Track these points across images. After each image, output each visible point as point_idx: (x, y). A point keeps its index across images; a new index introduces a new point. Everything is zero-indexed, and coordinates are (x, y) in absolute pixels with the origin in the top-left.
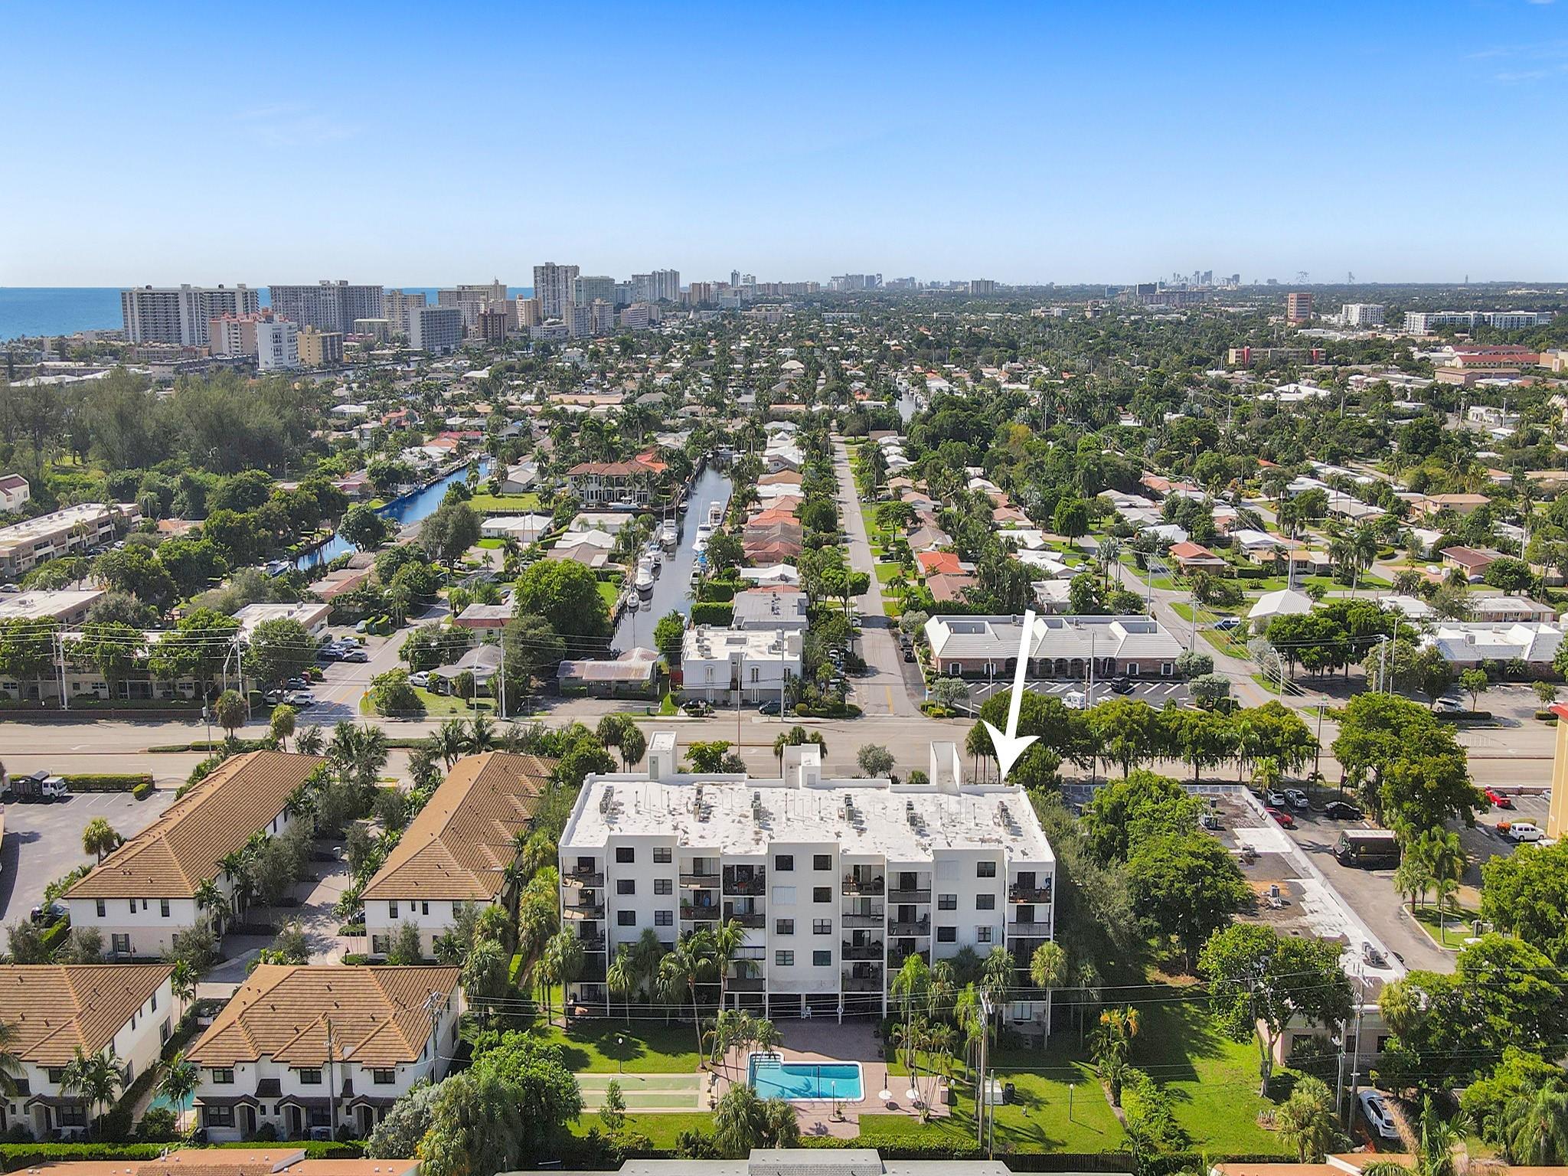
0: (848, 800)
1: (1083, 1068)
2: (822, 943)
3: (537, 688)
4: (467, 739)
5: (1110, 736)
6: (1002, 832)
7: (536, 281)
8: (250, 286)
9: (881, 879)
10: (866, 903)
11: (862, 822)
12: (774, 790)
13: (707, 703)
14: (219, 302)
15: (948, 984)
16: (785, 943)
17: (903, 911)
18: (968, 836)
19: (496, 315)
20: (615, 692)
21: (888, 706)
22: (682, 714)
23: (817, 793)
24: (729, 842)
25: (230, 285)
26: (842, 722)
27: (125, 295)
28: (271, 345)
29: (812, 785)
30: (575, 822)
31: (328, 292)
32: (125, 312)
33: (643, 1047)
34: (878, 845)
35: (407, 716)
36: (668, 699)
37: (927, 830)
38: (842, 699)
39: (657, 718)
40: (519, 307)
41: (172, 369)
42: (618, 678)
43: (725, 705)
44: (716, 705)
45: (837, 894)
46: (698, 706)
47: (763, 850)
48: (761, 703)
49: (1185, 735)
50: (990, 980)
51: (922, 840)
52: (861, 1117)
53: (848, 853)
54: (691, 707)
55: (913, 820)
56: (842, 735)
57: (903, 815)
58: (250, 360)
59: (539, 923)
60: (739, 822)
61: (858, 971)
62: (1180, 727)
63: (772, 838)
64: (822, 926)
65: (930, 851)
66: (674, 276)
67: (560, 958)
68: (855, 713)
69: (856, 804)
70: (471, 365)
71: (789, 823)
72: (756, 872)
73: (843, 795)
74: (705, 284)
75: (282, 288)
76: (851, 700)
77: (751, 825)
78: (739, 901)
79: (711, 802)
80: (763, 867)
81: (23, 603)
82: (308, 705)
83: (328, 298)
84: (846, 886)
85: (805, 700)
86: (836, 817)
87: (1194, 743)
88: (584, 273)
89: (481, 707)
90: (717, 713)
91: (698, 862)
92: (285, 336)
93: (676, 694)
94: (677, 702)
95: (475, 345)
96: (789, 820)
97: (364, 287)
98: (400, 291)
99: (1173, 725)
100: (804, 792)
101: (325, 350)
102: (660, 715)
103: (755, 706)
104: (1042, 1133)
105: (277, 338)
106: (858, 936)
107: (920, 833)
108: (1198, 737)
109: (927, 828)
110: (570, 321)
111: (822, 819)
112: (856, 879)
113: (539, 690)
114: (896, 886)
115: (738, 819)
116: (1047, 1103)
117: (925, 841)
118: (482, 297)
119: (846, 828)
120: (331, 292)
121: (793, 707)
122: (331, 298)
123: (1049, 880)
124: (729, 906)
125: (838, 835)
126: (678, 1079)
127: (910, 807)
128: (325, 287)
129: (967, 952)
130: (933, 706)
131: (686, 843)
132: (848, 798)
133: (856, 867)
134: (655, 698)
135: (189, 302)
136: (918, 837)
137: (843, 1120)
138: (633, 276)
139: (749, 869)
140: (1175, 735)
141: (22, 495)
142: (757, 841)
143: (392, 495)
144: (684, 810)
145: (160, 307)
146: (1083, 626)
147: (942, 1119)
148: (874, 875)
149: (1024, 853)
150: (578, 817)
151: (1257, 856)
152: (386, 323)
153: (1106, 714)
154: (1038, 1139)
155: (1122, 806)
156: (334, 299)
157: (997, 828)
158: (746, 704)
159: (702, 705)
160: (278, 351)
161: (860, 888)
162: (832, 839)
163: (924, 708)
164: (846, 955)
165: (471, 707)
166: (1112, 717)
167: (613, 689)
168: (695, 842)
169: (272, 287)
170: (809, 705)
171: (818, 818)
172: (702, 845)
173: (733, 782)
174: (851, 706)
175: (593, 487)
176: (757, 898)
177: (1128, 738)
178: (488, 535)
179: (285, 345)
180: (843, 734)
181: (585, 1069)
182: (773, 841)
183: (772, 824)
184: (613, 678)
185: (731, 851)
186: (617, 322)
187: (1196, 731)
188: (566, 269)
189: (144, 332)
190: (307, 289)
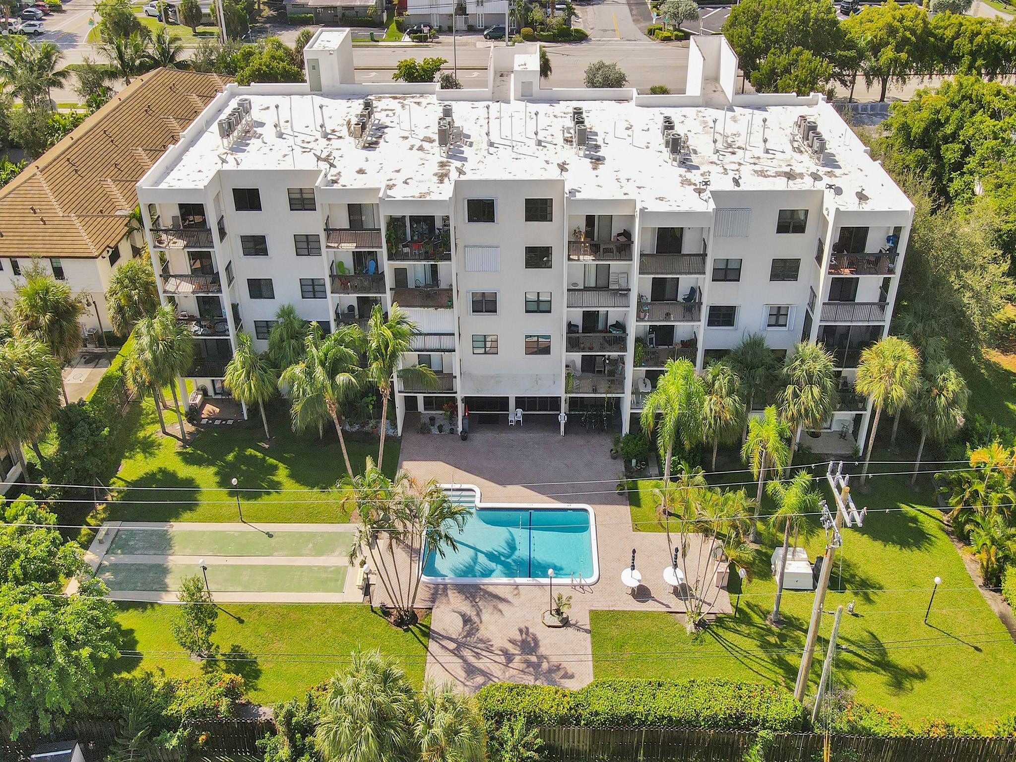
0: (578, 115)
1: (921, 517)
2: (539, 325)
3: (268, 18)
4: (149, 57)
5: (876, 48)
6: (806, 163)
9: (627, 235)
10: (603, 272)
11: (597, 147)
12: (476, 104)
13: (431, 28)
15: (729, 401)
16: (484, 324)
17: (658, 285)
18: (757, 168)
20: (341, 20)
21: (614, 30)
22: (406, 39)
23: (533, 107)
24: (399, 179)
26: (567, 46)
29: (527, 97)
30: (186, 150)
33: (282, 474)
34: (624, 182)
36: (393, 26)
37: (695, 160)
38: (567, 22)
39: (380, 44)
42: (343, 4)
43: (450, 31)
44: (441, 31)
45: (559, 255)
46: (421, 31)
47: (446, 192)
48: (486, 28)
49: (963, 44)
50: (796, 395)
51: (689, 175)
52: (595, 615)
53: (579, 196)
54: (416, 32)
55: (675, 145)
56: (565, 58)
57: (658, 139)
59: (129, 297)
60: (421, 149)
61: (589, 364)
62: (957, 35)
63: (461, 172)
64: (538, 301)
65: (706, 195)
67: (148, 355)
68: (581, 37)
69: (590, 122)
71: (492, 150)
72: (438, 224)
73: (571, 110)
76: (576, 25)
77: (437, 153)
78: (416, 269)
79: (386, 121)
80: (446, 219)
84: (574, 246)
85: (531, 24)
86: (560, 140)
87: (974, 55)
89: (203, 34)
90: (442, 38)
91: (355, 211)
93: (401, 19)
94: (401, 28)
96: (491, 144)
99: (949, 33)
100: (517, 106)
102: (383, 41)
103: (480, 31)
104: (883, 653)
106: (590, 318)
107: (685, 163)
108: (980, 46)
109: (693, 156)
111: (539, 143)
112: (589, 234)
113: (269, 19)
114: (651, 247)
115: (418, 144)
116: (881, 588)
117: (695, 177)
119: (573, 156)
121: (518, 32)
123: (894, 238)
124: (401, 275)
125: (563, 167)
126: (322, 534)
127: (669, 125)
129: (754, 344)
130: (661, 29)
131: (335, 182)
132: (578, 113)
133: (590, 220)
134: (381, 25)
136: (683, 171)
137: (566, 623)
139: (429, 220)
140: (950, 45)
142: (442, 177)
144: (344, 132)
147: (720, 621)
148: (617, 229)
149: (862, 197)
150: (192, 142)
153: (871, 21)
154: (877, 663)
155: (936, 124)
157: (797, 156)
158: (471, 30)
159: (426, 30)
161: (595, 249)
162: (553, 173)
163: (651, 32)
164: (573, 344)
165: (197, 34)
166: (880, 24)
167: (340, 15)
168: (350, 180)
170: (535, 30)
171: (533, 143)
172: (359, 183)
173: (422, 94)
174: (577, 31)
176: (441, 265)
177: (898, 49)
180: (570, 58)
181: (187, 515)
182: (463, 178)
183: (467, 151)
184: (338, 4)
185: (399, 193)
187: (979, 39)
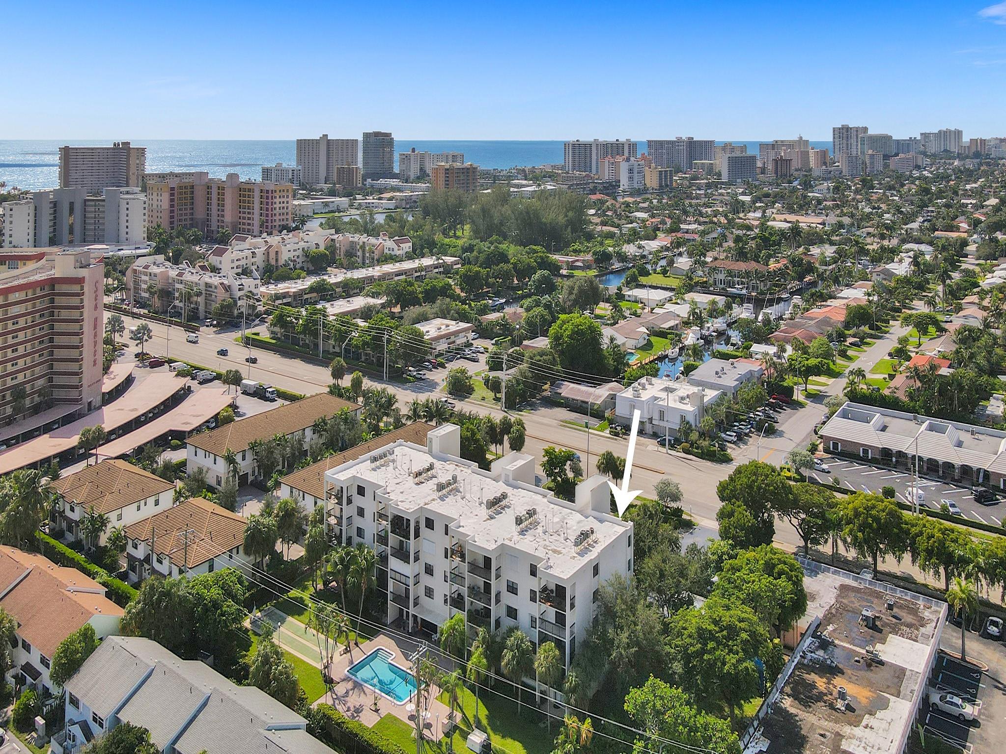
7: (834, 138)
8: (634, 139)
11: (499, 513)
12: (483, 479)
14: (614, 149)
17: (486, 585)
18: (549, 544)
19: (784, 160)
23: (505, 488)
24: (410, 499)
25: (622, 139)
27: (566, 144)
28: (628, 175)
29: (507, 482)
31: (680, 144)
32: (565, 154)
35: (457, 396)
37: (530, 532)
39: (590, 430)
40: (811, 155)
41: (567, 186)
42: (582, 399)
46: (616, 429)
51: (516, 536)
52: (389, 715)
53: (459, 528)
54: (613, 428)
55: (517, 521)
58: (614, 183)
66: (958, 134)
68: (724, 460)
70: (743, 192)
71: (460, 500)
72: (405, 523)
74: (981, 140)
75: (655, 141)
77: (436, 494)
80: (409, 520)
81: (349, 301)
82: (421, 379)
83: (680, 148)
85: (689, 442)
88: (871, 132)
89: (500, 400)
92: (636, 171)
93: (611, 417)
95: (767, 179)
96: (463, 498)
97: (702, 141)
98: (730, 144)
100: (498, 485)
101: (661, 179)
102: (593, 429)
105: (631, 171)
107: (523, 531)
109: (532, 530)
110: (844, 165)
111: (481, 503)
117: (517, 538)
118: (783, 148)
120: (682, 144)
122: (682, 148)
128: (679, 141)
130: (788, 469)
131: (389, 493)
134: (602, 418)
135: (597, 149)
137: (376, 711)
138: (922, 134)
139: (402, 519)
141: (407, 248)
142: (425, 505)
143: (606, 268)
145: (583, 151)
146: (980, 437)
147: (429, 741)
151: (881, 663)
152: (712, 164)
156: (683, 148)
157: (573, 546)
158: (655, 435)
160: (631, 178)
165: (496, 399)
167: (579, 406)
169: (648, 141)
170: (691, 446)
171: (479, 503)
172: (395, 497)
173: (469, 467)
174: (723, 454)
175: (721, 276)
178: (628, 299)
179: (636, 175)
180: (700, 473)
186: (886, 166)
188: (857, 129)
189: (574, 165)
190: (668, 142)
